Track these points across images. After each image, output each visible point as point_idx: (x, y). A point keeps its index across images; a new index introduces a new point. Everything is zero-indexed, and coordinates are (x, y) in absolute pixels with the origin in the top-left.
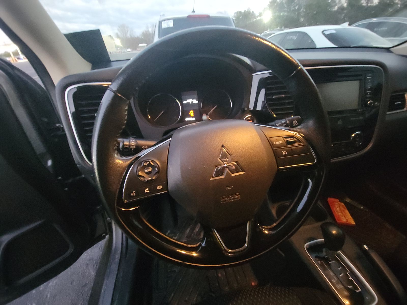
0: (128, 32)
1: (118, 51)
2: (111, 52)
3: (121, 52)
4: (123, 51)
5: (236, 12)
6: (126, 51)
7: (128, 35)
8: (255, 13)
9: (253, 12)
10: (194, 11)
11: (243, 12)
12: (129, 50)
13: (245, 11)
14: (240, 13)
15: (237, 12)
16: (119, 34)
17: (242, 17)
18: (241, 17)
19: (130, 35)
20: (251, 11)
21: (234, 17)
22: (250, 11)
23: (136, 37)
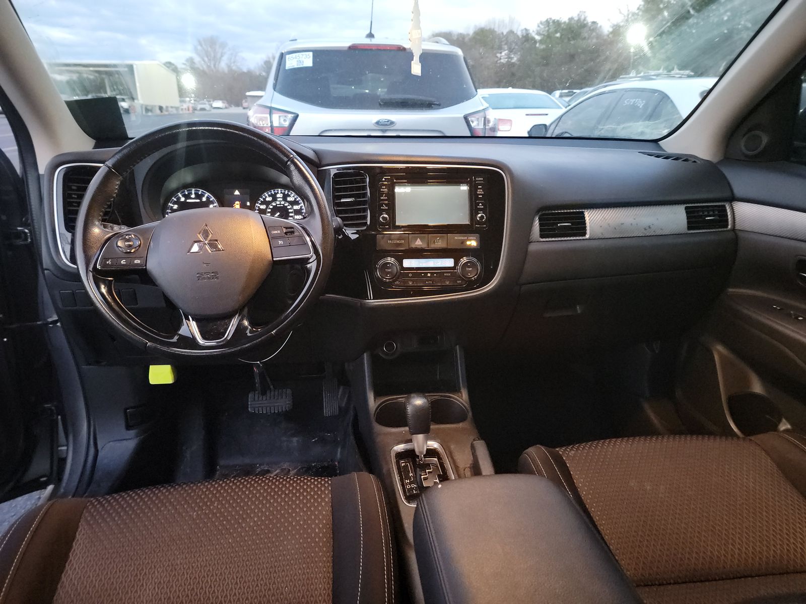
0: (222, 56)
1: (185, 106)
2: (164, 107)
3: (195, 109)
4: (199, 107)
5: (544, 20)
6: (207, 107)
7: (223, 65)
8: (601, 27)
9: (594, 23)
10: (371, 35)
11: (565, 23)
12: (218, 104)
13: (569, 19)
14: (557, 23)
15: (547, 22)
16: (197, 59)
17: (562, 35)
18: (558, 35)
19: (229, 66)
20: (590, 20)
21: (538, 33)
22: (584, 20)
23: (245, 70)
